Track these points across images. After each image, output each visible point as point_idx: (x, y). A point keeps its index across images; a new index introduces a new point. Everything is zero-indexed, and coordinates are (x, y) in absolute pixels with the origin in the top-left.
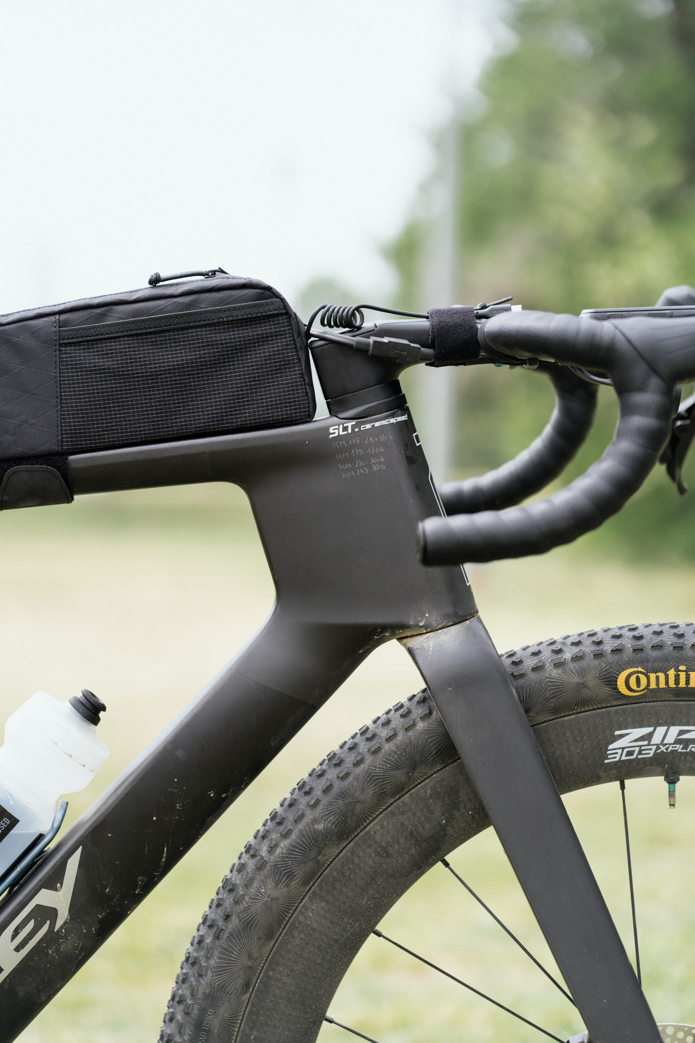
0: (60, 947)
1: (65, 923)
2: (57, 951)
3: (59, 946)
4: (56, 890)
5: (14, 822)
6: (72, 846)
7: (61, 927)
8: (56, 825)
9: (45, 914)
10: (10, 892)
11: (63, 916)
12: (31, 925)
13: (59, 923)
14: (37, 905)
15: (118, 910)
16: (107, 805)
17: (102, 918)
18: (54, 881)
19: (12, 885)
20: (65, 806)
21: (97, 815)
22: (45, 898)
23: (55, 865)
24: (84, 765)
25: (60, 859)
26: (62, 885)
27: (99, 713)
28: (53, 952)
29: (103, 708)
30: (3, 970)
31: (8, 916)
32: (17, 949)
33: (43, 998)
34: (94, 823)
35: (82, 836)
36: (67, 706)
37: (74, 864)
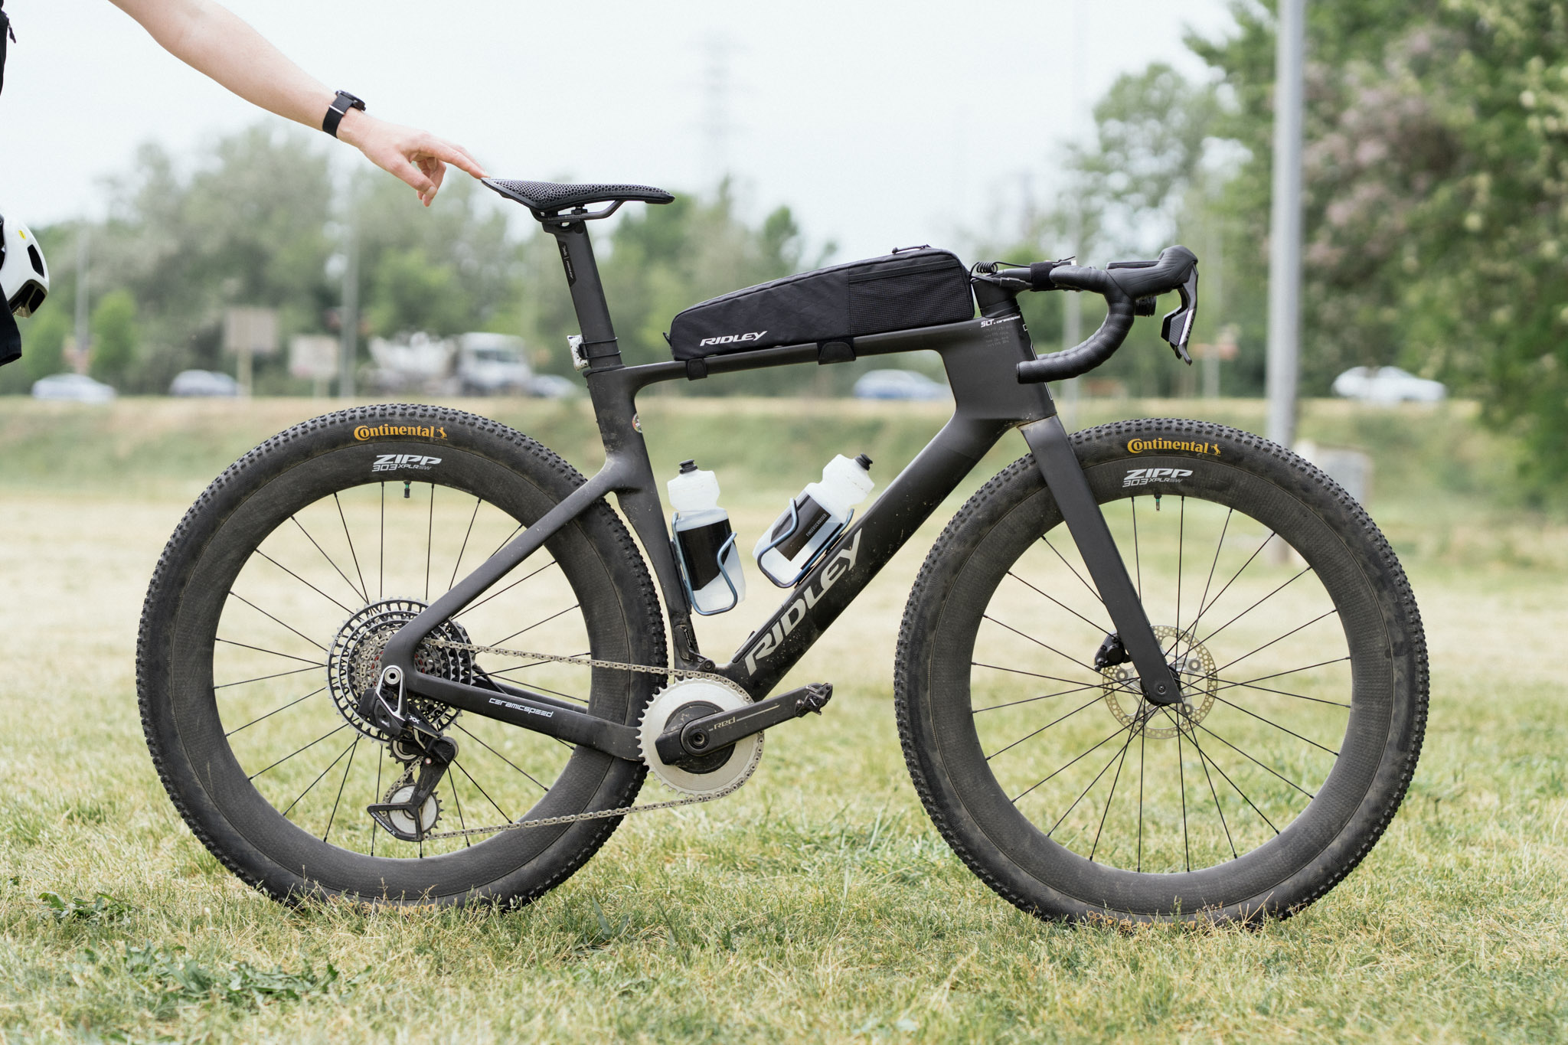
2: (850, 581)
3: (851, 578)
4: (849, 550)
5: (829, 516)
6: (857, 528)
7: (852, 569)
8: (849, 519)
9: (844, 562)
10: (826, 552)
11: (853, 563)
12: (837, 567)
13: (851, 566)
14: (841, 557)
15: (879, 561)
17: (872, 565)
18: (848, 545)
19: (827, 549)
20: (853, 510)
21: (869, 514)
22: (844, 553)
23: (849, 537)
24: (862, 489)
25: (851, 534)
26: (852, 547)
27: (870, 464)
28: (847, 581)
29: (872, 462)
30: (824, 589)
31: (826, 563)
32: (831, 579)
34: (867, 517)
35: (862, 523)
36: (854, 461)
37: (858, 537)
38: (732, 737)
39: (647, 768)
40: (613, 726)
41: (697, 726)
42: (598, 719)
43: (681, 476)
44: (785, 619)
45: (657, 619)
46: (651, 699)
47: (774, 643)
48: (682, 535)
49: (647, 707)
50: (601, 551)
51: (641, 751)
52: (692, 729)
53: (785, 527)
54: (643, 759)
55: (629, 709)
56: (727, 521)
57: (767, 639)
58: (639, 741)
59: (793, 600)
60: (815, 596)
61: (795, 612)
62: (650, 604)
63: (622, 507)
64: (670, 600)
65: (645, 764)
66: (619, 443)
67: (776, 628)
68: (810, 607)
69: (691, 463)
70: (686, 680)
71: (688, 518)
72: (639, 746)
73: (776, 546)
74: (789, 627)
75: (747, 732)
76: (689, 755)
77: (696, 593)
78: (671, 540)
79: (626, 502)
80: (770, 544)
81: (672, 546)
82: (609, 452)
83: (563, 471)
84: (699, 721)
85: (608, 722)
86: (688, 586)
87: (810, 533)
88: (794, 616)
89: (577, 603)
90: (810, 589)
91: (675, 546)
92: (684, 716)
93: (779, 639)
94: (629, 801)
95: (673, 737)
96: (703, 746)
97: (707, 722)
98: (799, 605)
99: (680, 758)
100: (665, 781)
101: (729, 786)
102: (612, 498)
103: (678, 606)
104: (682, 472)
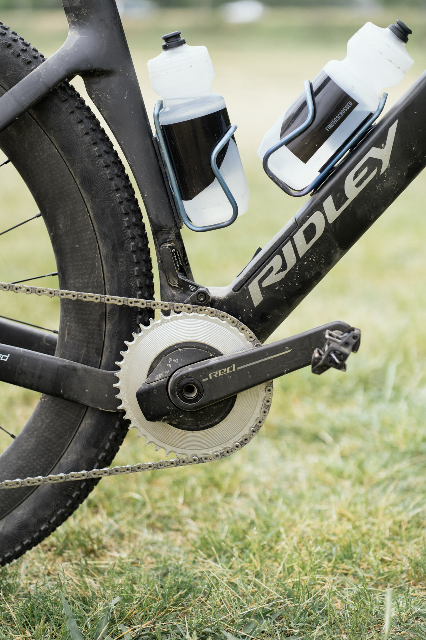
0: (384, 185)
1: (387, 169)
2: (382, 187)
3: (383, 183)
4: (381, 148)
5: (355, 104)
6: (392, 120)
7: (385, 172)
8: (380, 107)
9: (375, 163)
10: (350, 151)
11: (386, 165)
12: (366, 170)
13: (383, 169)
14: (370, 158)
15: (420, 161)
16: (414, 93)
17: (410, 166)
18: (380, 143)
19: (352, 147)
20: (386, 96)
21: (408, 100)
22: (374, 153)
23: (381, 132)
24: (399, 68)
25: (384, 128)
26: (385, 145)
27: (407, 35)
28: (379, 187)
29: (410, 32)
30: (348, 199)
31: (351, 165)
32: (357, 186)
33: (373, 217)
34: (405, 105)
35: (398, 113)
36: (388, 30)
37: (392, 131)
38: (232, 389)
39: (129, 422)
40: (85, 370)
41: (187, 375)
42: (67, 362)
43: (165, 54)
44: (299, 237)
45: (137, 232)
46: (131, 339)
47: (284, 266)
48: (167, 130)
49: (125, 348)
50: (63, 148)
51: (120, 402)
52: (181, 378)
53: (299, 119)
54: (124, 412)
55: (106, 343)
56: (223, 113)
57: (276, 262)
58: (117, 391)
59: (310, 213)
60: (337, 207)
61: (312, 229)
62: (127, 214)
63: (90, 94)
64: (153, 212)
65: (126, 417)
66: (84, 11)
67: (288, 249)
68: (331, 221)
69: (177, 36)
70: (173, 315)
71: (174, 109)
72: (118, 396)
73: (287, 143)
74: (303, 247)
75: (250, 384)
76: (179, 410)
77: (187, 204)
78: (154, 134)
79: (95, 87)
80: (278, 142)
81: (154, 143)
82: (72, 23)
83: (9, 46)
84: (190, 369)
85: (79, 365)
86: (176, 193)
87: (330, 126)
88: (310, 232)
89: (39, 212)
90: (330, 199)
91: (158, 144)
92: (172, 361)
93: (291, 261)
94: (107, 461)
95: (158, 387)
96: (196, 400)
97: (200, 371)
98: (317, 219)
99: (167, 414)
100: (151, 438)
101: (230, 445)
102: (78, 83)
103: (165, 220)
104: (165, 48)
